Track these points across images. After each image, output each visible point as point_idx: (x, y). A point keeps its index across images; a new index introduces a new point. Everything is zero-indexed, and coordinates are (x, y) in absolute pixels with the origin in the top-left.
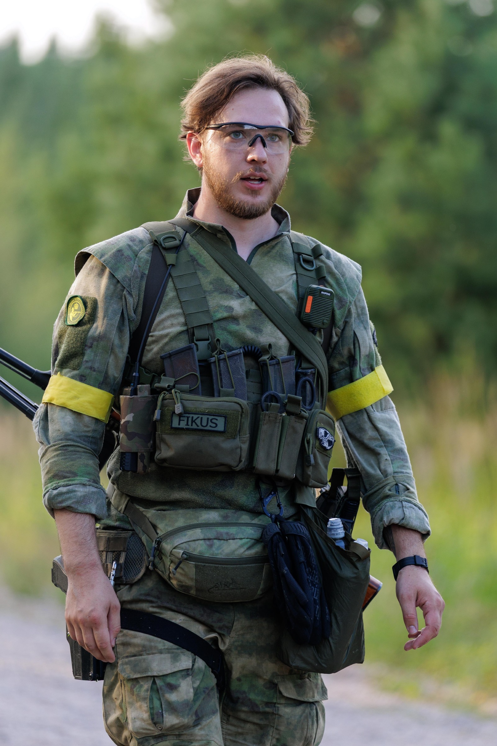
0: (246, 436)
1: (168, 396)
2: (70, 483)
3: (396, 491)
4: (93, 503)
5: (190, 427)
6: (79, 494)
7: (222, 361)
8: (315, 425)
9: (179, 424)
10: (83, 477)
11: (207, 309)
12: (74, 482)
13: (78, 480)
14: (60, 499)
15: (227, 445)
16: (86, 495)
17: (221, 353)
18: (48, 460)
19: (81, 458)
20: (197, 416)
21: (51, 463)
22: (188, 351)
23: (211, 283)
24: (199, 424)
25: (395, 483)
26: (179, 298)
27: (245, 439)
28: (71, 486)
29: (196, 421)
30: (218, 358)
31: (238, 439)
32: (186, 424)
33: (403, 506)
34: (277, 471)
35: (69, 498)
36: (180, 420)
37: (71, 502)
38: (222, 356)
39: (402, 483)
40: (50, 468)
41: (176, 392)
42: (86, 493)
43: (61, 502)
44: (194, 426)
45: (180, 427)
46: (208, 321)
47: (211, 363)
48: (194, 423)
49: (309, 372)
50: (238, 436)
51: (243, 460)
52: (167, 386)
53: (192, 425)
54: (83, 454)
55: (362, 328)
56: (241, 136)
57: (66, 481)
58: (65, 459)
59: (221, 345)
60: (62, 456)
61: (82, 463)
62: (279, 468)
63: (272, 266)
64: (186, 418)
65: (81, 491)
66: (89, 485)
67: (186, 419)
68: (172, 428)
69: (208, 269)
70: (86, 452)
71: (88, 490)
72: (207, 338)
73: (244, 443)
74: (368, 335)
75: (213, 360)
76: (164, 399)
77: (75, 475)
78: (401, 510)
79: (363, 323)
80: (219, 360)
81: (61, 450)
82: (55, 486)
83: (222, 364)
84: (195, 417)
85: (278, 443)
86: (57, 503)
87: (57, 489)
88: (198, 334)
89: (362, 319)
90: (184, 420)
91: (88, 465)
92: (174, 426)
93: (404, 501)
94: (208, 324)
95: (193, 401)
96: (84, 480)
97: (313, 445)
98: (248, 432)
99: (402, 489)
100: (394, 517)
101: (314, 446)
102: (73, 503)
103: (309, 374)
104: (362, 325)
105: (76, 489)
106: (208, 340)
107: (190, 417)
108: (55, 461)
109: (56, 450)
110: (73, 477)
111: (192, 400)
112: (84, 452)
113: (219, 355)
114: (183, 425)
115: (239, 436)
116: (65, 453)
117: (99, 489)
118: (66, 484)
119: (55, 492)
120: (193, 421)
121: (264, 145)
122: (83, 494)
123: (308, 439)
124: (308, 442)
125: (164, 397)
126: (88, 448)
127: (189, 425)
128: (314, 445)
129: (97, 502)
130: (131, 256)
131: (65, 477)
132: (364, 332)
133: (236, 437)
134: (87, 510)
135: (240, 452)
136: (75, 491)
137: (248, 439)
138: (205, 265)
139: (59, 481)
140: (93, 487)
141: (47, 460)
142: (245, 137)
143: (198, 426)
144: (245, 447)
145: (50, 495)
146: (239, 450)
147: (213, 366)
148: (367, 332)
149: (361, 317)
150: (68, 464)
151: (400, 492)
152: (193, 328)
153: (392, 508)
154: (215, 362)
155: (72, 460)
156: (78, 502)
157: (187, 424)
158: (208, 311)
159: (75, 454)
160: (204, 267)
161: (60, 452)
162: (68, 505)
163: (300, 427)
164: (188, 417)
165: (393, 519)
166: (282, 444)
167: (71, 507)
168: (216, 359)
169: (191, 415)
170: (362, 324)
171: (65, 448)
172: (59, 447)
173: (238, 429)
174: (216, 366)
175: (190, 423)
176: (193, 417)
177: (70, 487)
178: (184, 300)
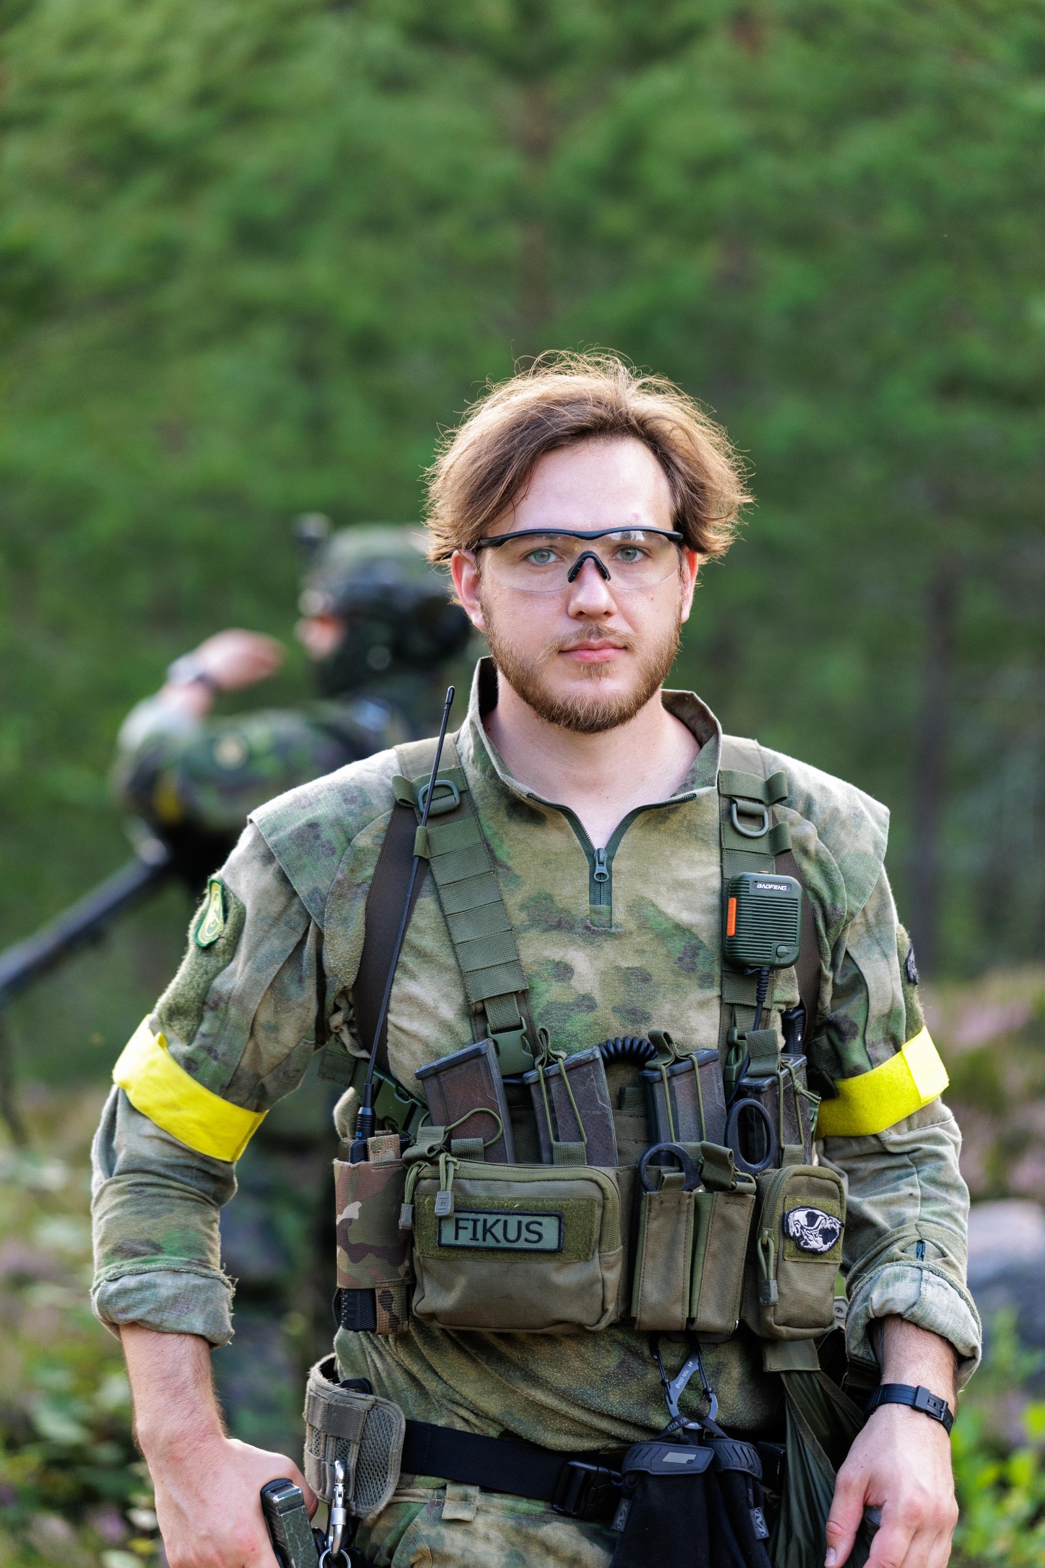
0: (616, 1252)
1: (427, 1170)
2: (146, 1267)
3: (918, 1254)
4: (197, 1310)
5: (480, 1243)
6: (164, 1292)
7: (555, 1079)
8: (781, 1206)
9: (456, 1238)
10: (175, 1255)
11: (516, 958)
12: (153, 1266)
13: (163, 1260)
14: (122, 1304)
15: (567, 1276)
16: (180, 1294)
17: (550, 1063)
18: (105, 1214)
19: (171, 1211)
20: (495, 1217)
21: (108, 1221)
22: (475, 1061)
23: (523, 907)
24: (500, 1236)
25: (918, 1238)
26: (449, 934)
27: (612, 1259)
28: (147, 1275)
29: (493, 1230)
30: (544, 1072)
31: (597, 1260)
32: (471, 1236)
33: (922, 1279)
34: (691, 1320)
35: (143, 1301)
36: (457, 1228)
37: (146, 1310)
38: (553, 1069)
39: (934, 1240)
40: (105, 1233)
41: (447, 1163)
42: (179, 1291)
43: (124, 1311)
44: (490, 1242)
45: (459, 1243)
46: (515, 985)
47: (529, 1085)
48: (488, 1235)
49: (763, 1087)
50: (597, 1255)
51: (611, 1307)
52: (426, 1151)
53: (484, 1240)
54: (179, 1201)
55: (877, 956)
56: (553, 558)
57: (138, 1263)
58: (137, 1213)
59: (550, 1043)
60: (131, 1206)
61: (174, 1223)
62: (694, 1314)
63: (668, 853)
64: (471, 1223)
65: (168, 1285)
66: (188, 1272)
67: (470, 1225)
68: (441, 1246)
69: (517, 872)
70: (186, 1199)
71: (184, 1282)
72: (518, 1023)
73: (610, 1268)
74: (890, 971)
75: (532, 1076)
76: (418, 1179)
77: (158, 1249)
78: (915, 1285)
79: (880, 945)
80: (547, 1079)
81: (130, 1192)
82: (114, 1274)
83: (554, 1085)
84: (491, 1219)
85: (690, 1259)
86: (116, 1313)
87: (116, 1279)
88: (495, 1016)
89: (878, 936)
90: (466, 1228)
91: (188, 1226)
92: (443, 1241)
93: (926, 1269)
94: (516, 993)
95: (485, 1182)
96: (176, 1260)
97: (777, 1253)
98: (619, 1241)
99: (931, 1252)
100: (895, 1297)
101: (781, 1257)
102: (149, 1312)
103: (763, 1090)
104: (876, 949)
105: (158, 1281)
106: (520, 1027)
107: (479, 1220)
108: (116, 1218)
109: (121, 1192)
110: (152, 1254)
111: (483, 1180)
112: (181, 1198)
113: (547, 1066)
114: (465, 1238)
115: (599, 1252)
116: (138, 1200)
117: (210, 1280)
118: (137, 1270)
119: (113, 1287)
120: (487, 1230)
121: (604, 575)
122: (172, 1292)
123: (765, 1243)
124: (766, 1248)
125: (418, 1173)
126: (190, 1189)
127: (478, 1240)
128: (781, 1254)
129: (205, 1309)
130: (335, 844)
131: (136, 1254)
132: (882, 964)
133: (591, 1256)
134: (184, 1327)
135: (601, 1292)
136: (155, 1286)
137: (621, 1256)
138: (510, 863)
139: (122, 1263)
140: (197, 1277)
141: (102, 1212)
142: (563, 560)
143: (498, 1241)
144: (613, 1276)
145: (102, 1294)
146: (600, 1285)
147: (533, 1089)
148: (889, 964)
149: (876, 930)
150: (144, 1224)
151: (925, 1257)
152: (482, 1001)
153: (898, 1277)
154: (538, 1082)
155: (153, 1217)
156: (160, 1309)
157: (474, 1238)
158: (516, 963)
159: (161, 1203)
160: (509, 869)
161: (128, 1196)
162: (140, 1317)
163: (741, 1215)
164: (475, 1221)
165: (892, 1299)
166: (699, 1260)
167: (147, 1322)
168: (539, 1076)
169: (482, 1217)
170: (877, 947)
171: (138, 1189)
172: (126, 1186)
173: (596, 1236)
174: (540, 1090)
175: (480, 1235)
176: (485, 1221)
177: (145, 1277)
178: (461, 941)
